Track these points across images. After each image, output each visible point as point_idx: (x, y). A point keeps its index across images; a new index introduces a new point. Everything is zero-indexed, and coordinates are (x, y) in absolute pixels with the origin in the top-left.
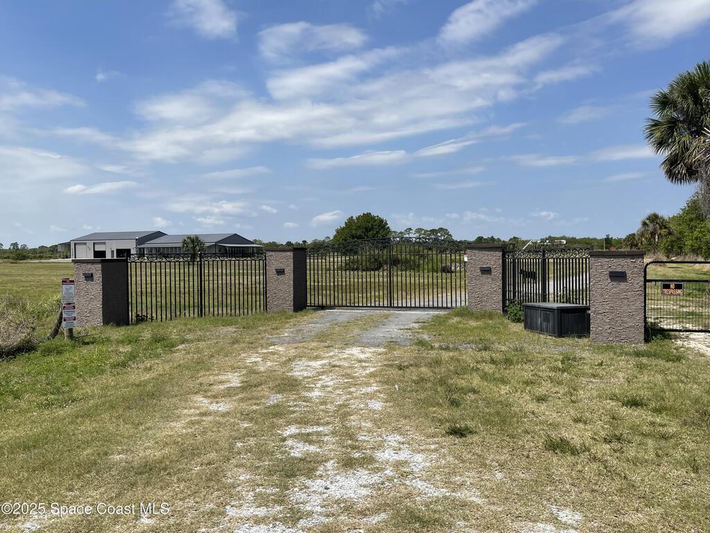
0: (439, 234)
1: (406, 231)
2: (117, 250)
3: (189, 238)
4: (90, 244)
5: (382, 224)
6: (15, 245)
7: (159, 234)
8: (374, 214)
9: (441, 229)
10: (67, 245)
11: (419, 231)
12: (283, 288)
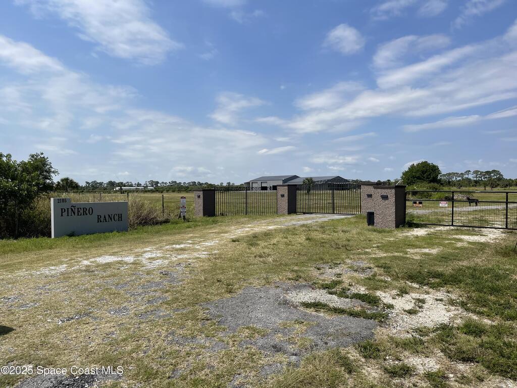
0: (492, 175)
1: (466, 172)
2: (273, 186)
3: (307, 179)
4: (259, 183)
5: (434, 169)
6: (229, 183)
7: (295, 177)
8: (430, 162)
9: (494, 171)
10: (248, 183)
11: (476, 172)
12: (284, 203)
